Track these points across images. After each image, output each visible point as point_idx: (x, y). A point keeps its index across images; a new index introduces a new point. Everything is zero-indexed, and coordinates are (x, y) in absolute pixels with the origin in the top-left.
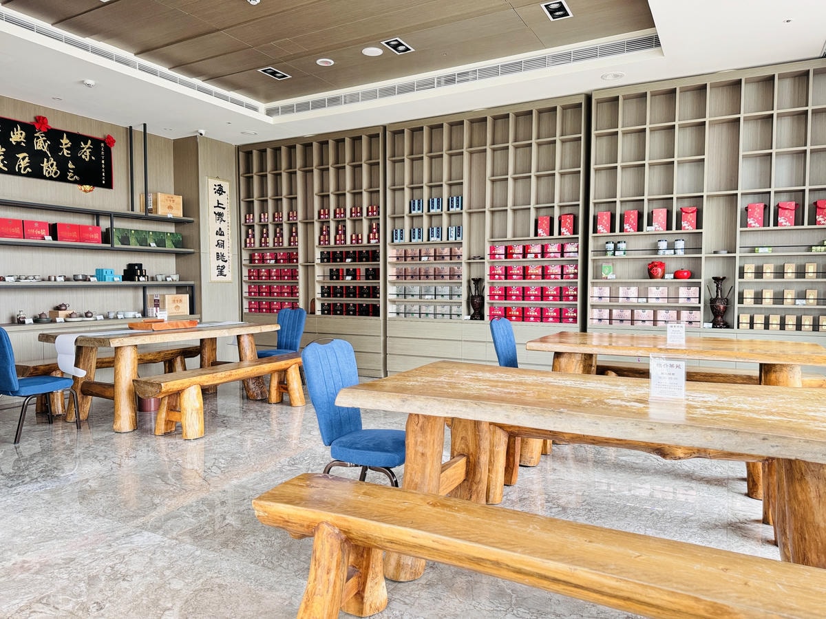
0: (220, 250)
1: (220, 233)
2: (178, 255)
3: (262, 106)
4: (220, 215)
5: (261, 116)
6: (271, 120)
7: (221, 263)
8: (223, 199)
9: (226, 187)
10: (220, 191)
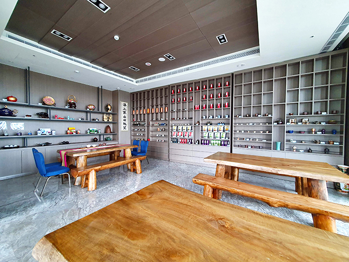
0: (125, 122)
1: (125, 117)
2: (113, 123)
3: (135, 80)
4: (125, 112)
5: (134, 83)
6: (137, 84)
7: (125, 125)
8: (126, 107)
9: (127, 104)
10: (125, 105)
